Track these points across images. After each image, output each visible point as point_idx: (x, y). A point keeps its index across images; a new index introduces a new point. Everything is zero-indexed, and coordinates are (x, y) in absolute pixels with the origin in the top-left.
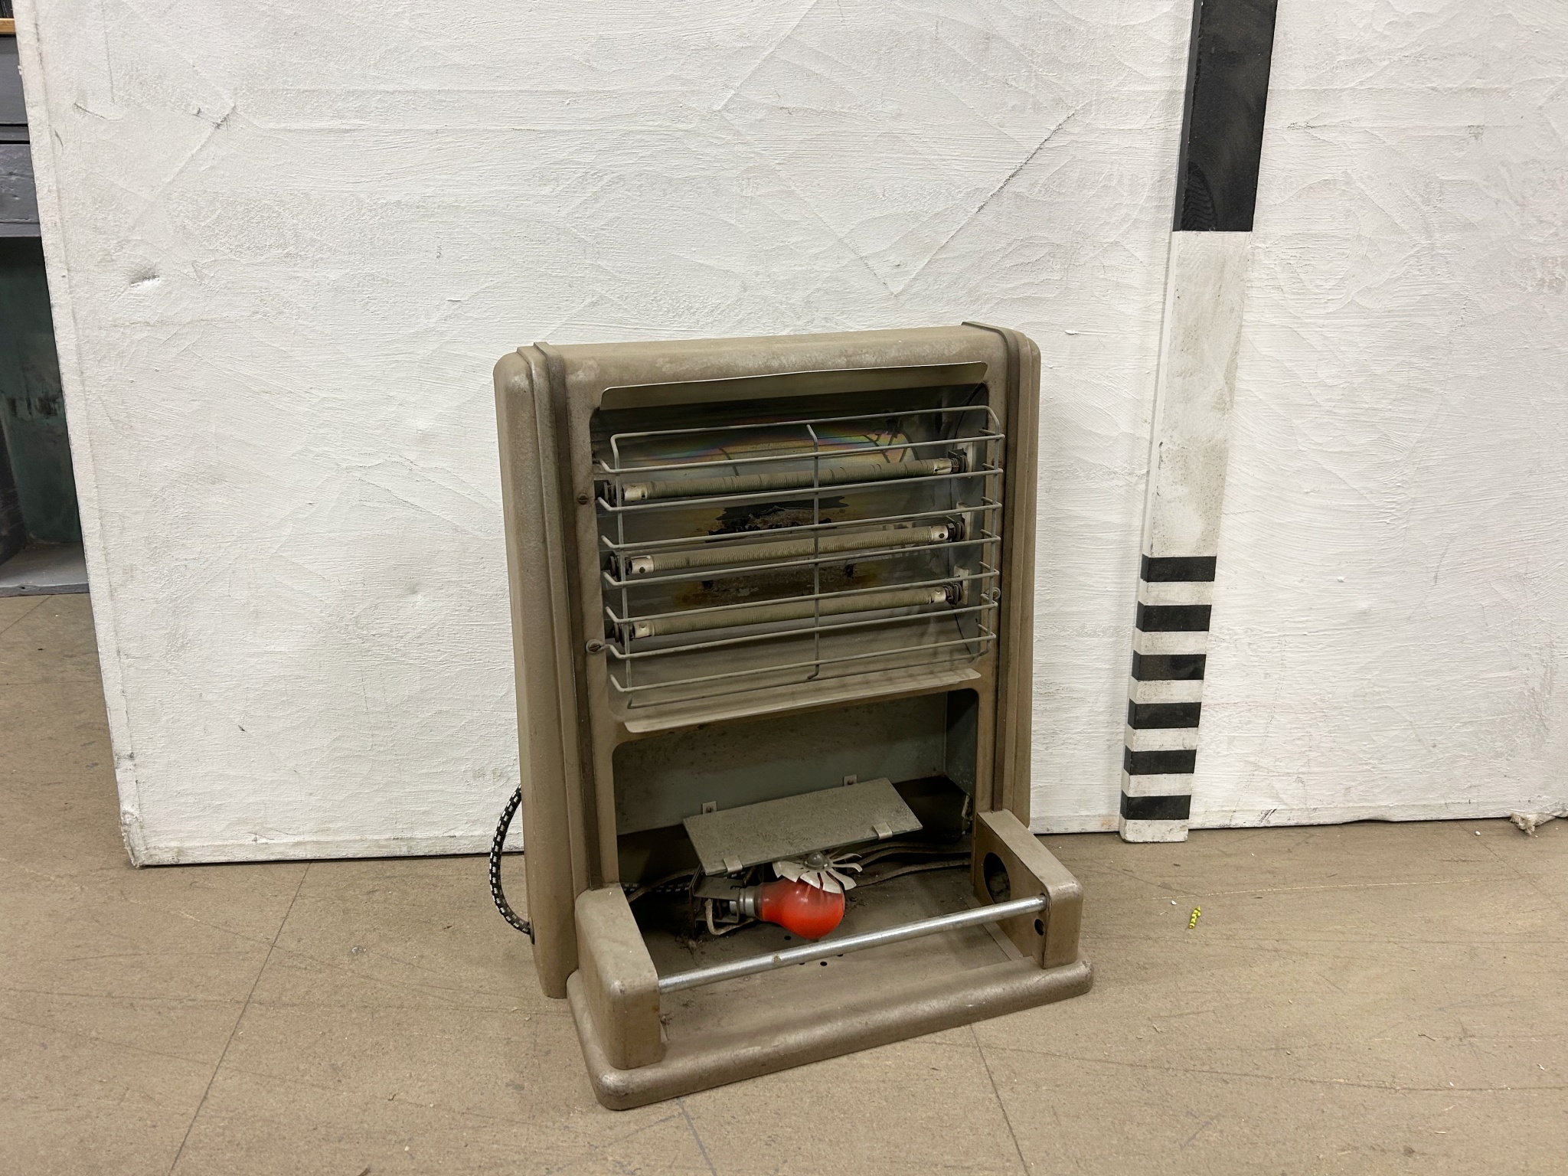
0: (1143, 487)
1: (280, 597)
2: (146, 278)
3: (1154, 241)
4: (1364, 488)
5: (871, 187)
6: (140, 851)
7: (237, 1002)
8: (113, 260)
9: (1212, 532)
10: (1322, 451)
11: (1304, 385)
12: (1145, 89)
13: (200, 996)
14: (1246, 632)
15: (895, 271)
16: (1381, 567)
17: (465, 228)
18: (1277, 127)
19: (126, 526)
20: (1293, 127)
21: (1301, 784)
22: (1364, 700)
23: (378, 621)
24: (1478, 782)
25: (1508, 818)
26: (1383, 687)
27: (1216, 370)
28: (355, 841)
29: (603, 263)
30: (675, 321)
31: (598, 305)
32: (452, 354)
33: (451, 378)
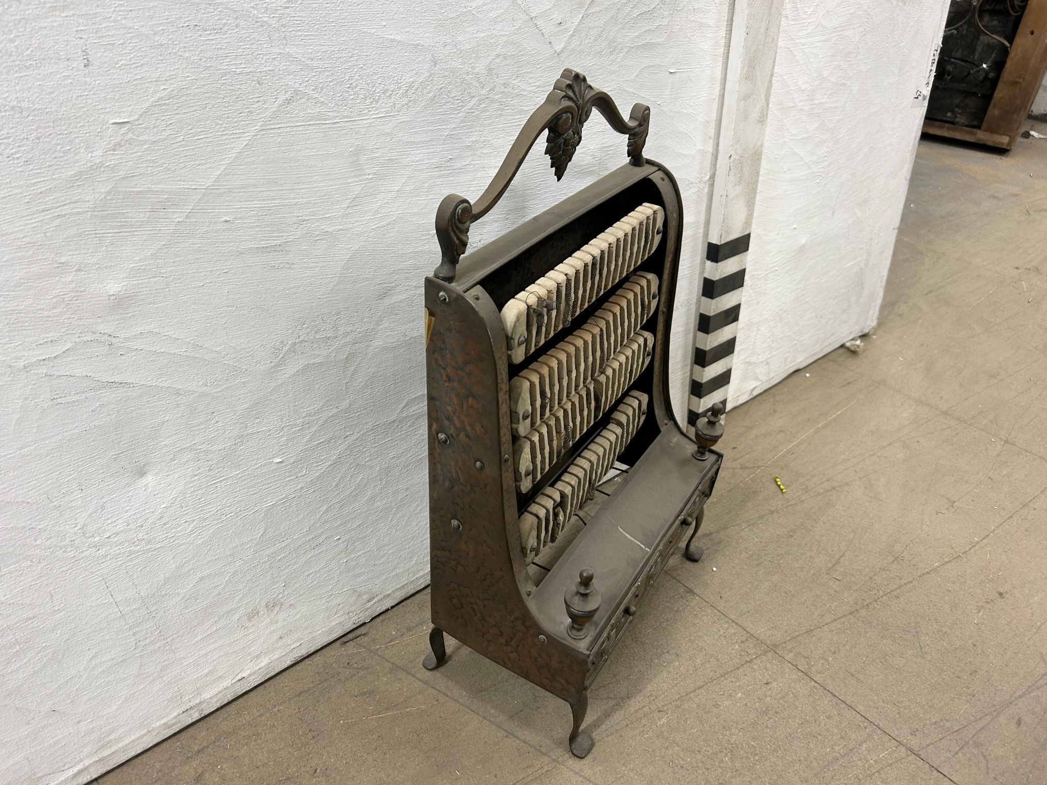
0: (706, 190)
4: (811, 161)
9: (750, 216)
10: (795, 139)
15: (558, 28)
21: (767, 366)
22: (797, 302)
24: (834, 331)
25: (842, 346)
26: (806, 290)
27: (761, 91)
30: (373, 107)
31: (293, 102)
32: (132, 191)
33: (137, 222)
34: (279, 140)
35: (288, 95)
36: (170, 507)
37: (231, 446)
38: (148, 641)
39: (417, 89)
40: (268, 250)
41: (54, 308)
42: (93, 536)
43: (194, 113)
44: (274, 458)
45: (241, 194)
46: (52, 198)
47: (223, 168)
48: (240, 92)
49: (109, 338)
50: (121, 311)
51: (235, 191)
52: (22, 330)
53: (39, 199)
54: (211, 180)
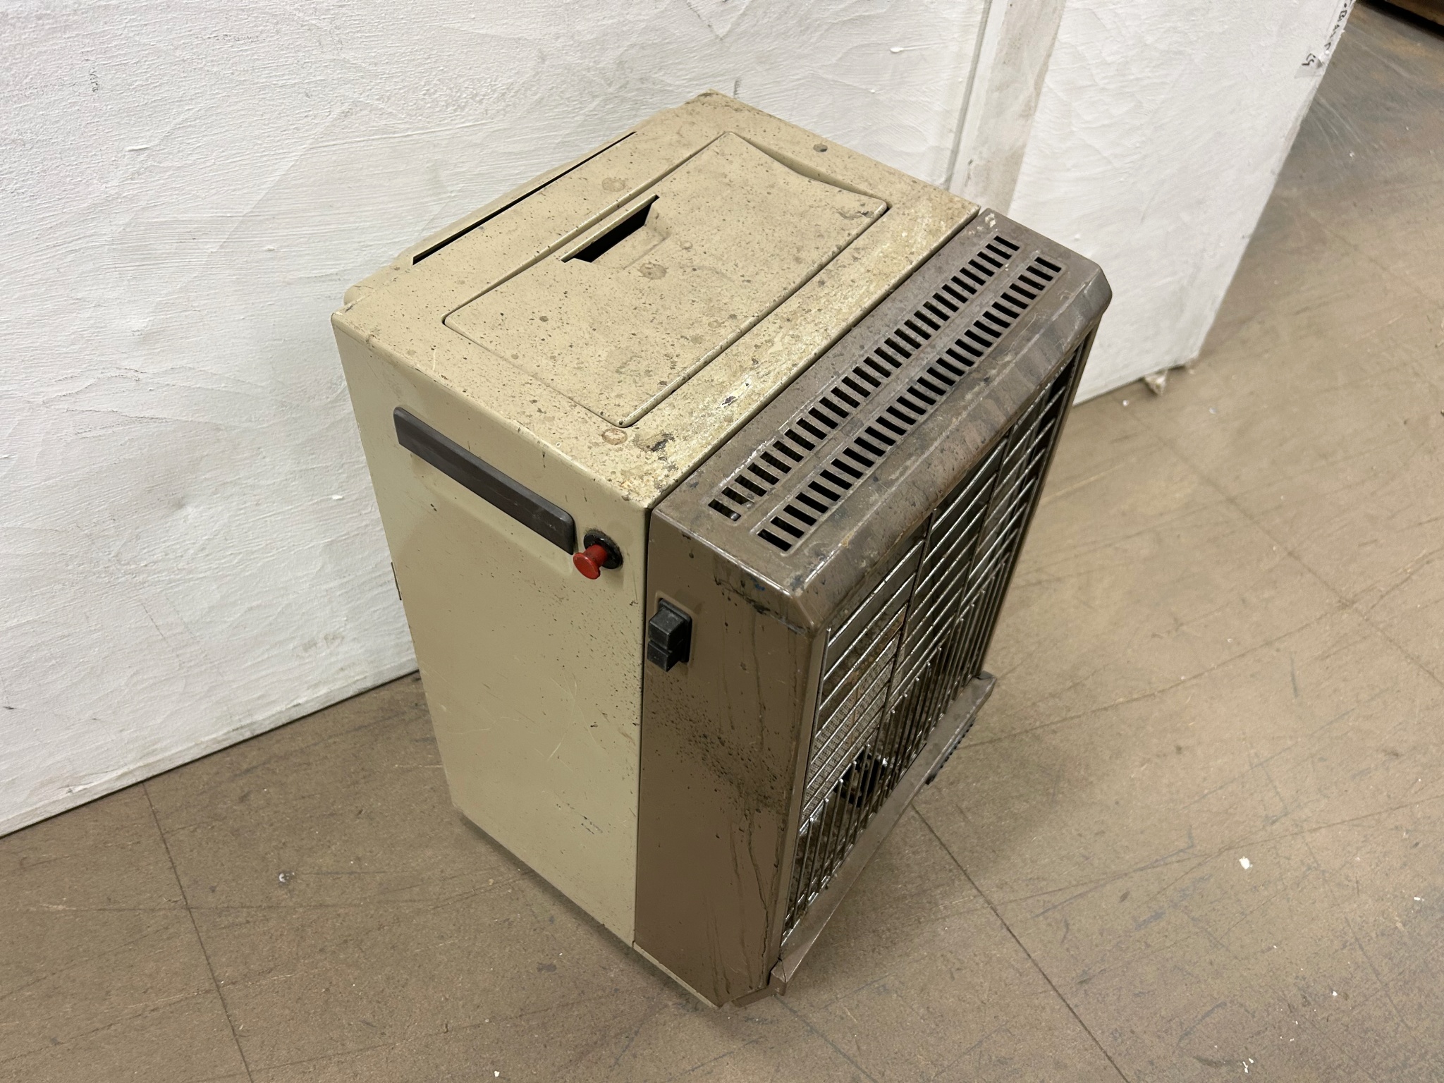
4: (1112, 154)
7: (207, 992)
10: (1089, 128)
11: (1088, 67)
15: (721, 9)
23: (145, 551)
25: (1141, 380)
27: (1029, 78)
30: (457, 116)
31: (352, 114)
32: (156, 222)
33: (163, 253)
34: (334, 158)
35: (345, 107)
36: (213, 539)
37: (282, 481)
38: (192, 663)
39: (517, 92)
40: (323, 279)
41: (73, 344)
42: (128, 564)
43: (226, 133)
44: (332, 494)
45: (287, 220)
46: (64, 232)
47: (264, 192)
48: (283, 107)
49: (136, 374)
50: (147, 347)
51: (281, 217)
52: (39, 366)
53: (50, 234)
54: (250, 206)
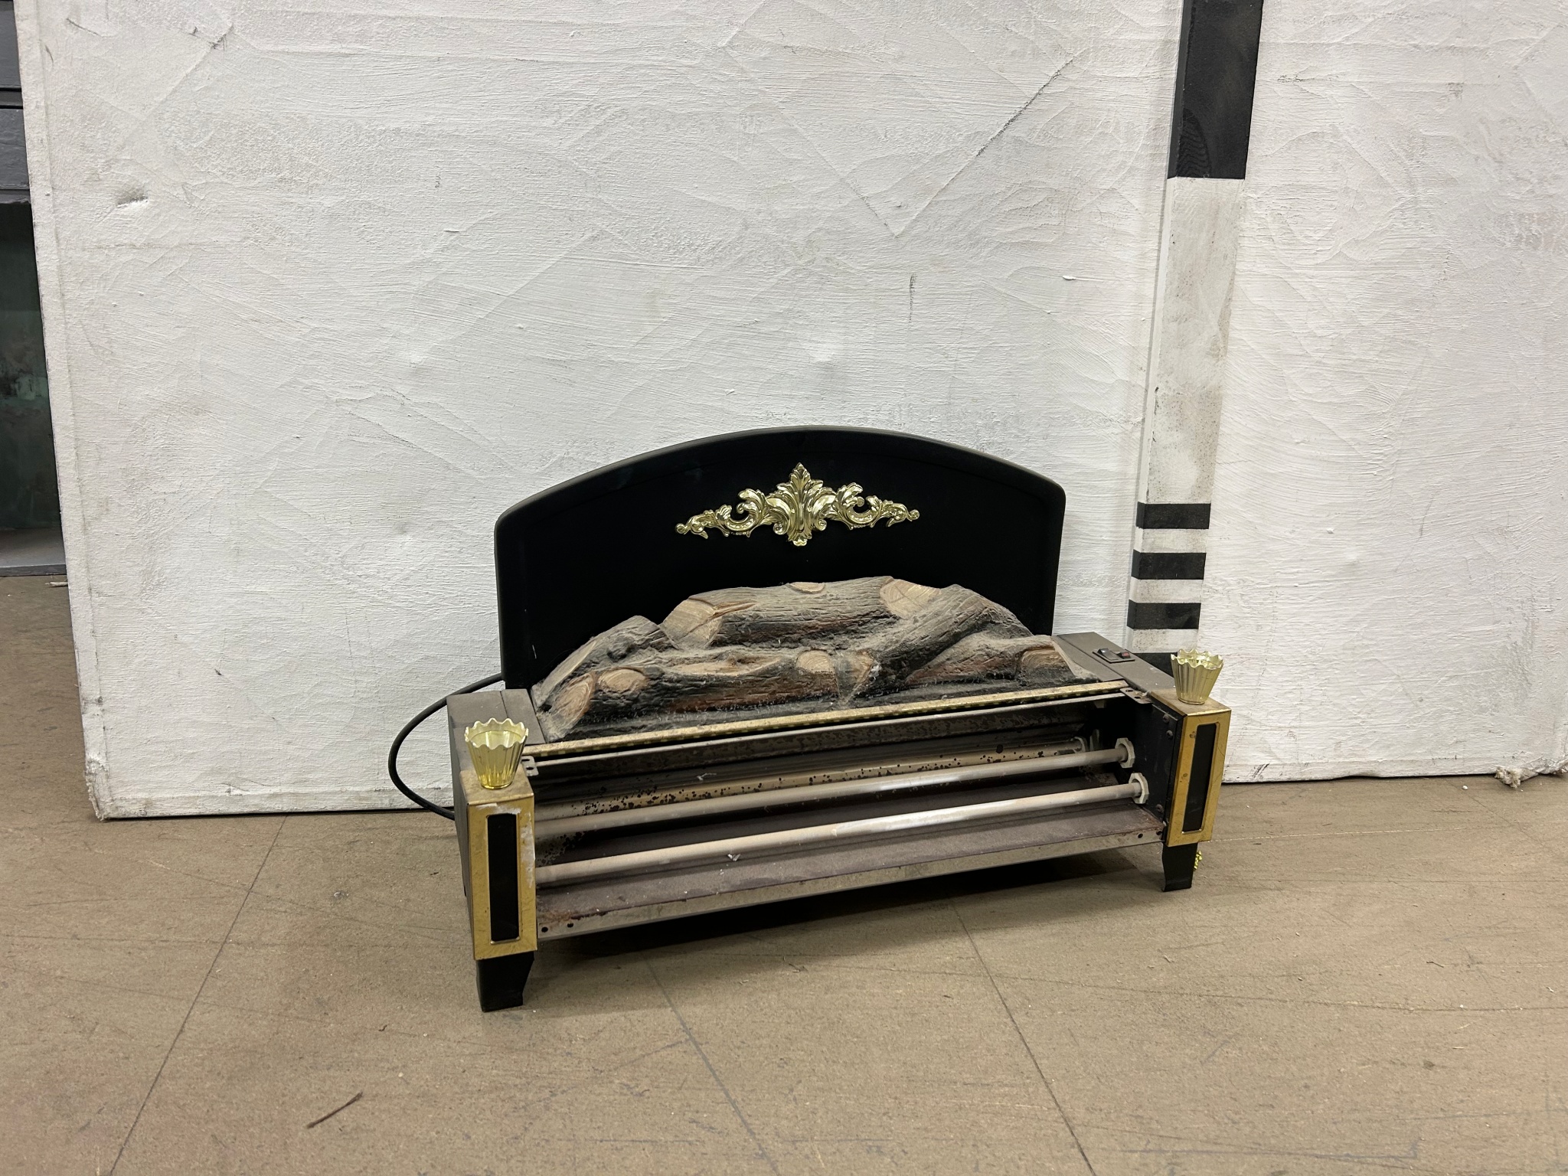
0: (1138, 435)
1: (263, 534)
2: (134, 200)
3: (1149, 189)
4: (1353, 439)
5: (872, 128)
6: (105, 803)
7: (214, 942)
8: (100, 180)
9: (1206, 480)
10: (1312, 401)
11: (1294, 335)
12: (1141, 38)
13: (173, 937)
14: (1239, 583)
15: (897, 212)
16: (1369, 519)
17: (465, 158)
18: (1268, 80)
19: (102, 456)
20: (1283, 79)
21: (1292, 739)
22: (1353, 654)
23: (365, 562)
24: (1463, 738)
25: (1493, 775)
26: (1372, 640)
27: (1210, 316)
28: (336, 793)
29: (604, 197)
30: (676, 257)
32: (449, 286)
33: (447, 310)
34: (580, 269)
36: (417, 572)
38: (365, 696)
39: (724, 249)
40: (554, 363)
42: (348, 569)
43: (511, 234)
45: (538, 308)
46: (391, 277)
47: (526, 282)
48: (553, 224)
49: (403, 399)
51: (534, 304)
53: (382, 276)
54: (513, 290)
